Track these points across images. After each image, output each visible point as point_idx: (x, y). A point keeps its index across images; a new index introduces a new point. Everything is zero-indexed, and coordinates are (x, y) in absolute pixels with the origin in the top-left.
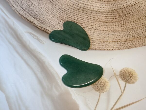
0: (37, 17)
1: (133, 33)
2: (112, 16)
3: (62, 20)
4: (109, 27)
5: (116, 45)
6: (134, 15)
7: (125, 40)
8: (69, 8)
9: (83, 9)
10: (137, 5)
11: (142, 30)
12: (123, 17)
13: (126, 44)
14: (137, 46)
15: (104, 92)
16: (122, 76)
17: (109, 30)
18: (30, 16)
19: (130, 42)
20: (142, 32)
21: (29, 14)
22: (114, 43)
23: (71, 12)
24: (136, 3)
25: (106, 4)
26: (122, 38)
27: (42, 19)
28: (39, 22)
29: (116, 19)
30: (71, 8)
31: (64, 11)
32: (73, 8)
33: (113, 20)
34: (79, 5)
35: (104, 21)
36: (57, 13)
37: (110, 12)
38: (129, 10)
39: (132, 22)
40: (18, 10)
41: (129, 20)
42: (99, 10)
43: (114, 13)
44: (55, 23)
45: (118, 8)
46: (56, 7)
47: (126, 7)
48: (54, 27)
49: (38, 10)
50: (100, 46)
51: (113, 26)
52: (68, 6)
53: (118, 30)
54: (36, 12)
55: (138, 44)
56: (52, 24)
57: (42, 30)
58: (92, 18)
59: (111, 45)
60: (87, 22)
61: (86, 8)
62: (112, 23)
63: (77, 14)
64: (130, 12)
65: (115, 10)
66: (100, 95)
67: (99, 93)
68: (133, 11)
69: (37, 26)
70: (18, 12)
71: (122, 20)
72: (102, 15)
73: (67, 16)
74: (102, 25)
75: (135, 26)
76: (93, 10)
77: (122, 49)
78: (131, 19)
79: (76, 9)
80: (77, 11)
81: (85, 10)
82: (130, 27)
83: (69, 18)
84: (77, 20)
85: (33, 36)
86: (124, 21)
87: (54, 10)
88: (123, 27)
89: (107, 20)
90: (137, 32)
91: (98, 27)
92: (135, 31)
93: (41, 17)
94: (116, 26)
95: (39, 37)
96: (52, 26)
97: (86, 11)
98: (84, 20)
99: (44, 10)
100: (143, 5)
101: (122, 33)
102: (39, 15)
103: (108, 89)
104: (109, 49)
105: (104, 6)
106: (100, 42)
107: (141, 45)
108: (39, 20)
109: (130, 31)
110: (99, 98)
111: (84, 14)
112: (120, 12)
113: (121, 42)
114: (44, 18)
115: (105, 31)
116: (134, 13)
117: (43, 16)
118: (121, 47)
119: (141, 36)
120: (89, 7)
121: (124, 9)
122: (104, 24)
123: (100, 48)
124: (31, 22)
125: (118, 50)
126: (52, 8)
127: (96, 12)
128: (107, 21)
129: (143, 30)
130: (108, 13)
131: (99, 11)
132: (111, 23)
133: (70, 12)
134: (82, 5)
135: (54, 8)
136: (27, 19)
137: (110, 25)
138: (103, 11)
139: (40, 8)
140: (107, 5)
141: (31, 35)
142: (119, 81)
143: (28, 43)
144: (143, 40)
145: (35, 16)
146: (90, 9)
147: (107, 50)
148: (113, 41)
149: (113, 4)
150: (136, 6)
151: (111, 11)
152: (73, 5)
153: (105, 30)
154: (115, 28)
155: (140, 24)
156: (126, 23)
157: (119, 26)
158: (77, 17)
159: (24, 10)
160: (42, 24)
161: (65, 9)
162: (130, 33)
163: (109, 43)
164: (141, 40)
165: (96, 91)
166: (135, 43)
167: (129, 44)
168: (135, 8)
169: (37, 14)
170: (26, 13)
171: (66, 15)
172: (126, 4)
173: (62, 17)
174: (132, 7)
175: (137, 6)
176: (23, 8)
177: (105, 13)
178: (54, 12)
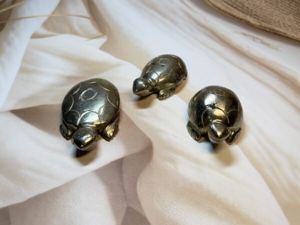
18: (236, 10)
21: (234, 7)
27: (261, 16)
28: (256, 20)
36: (289, 7)
54: (248, 6)
56: (284, 22)
57: (267, 31)
70: (211, 4)
85: (252, 38)
87: (284, 3)
93: (260, 13)
96: (285, 26)
108: (255, 17)
114: (266, 15)
117: (263, 12)
124: (240, 19)
136: (231, 15)
145: (246, 11)
160: (262, 23)
169: (250, 8)
170: (228, 6)
178: (285, 6)
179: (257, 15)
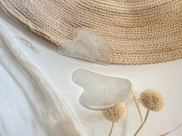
0: (33, 18)
1: (161, 42)
2: (134, 18)
3: (66, 22)
4: (129, 33)
5: (137, 58)
6: (163, 18)
7: (150, 52)
8: (76, 7)
9: (95, 8)
10: (167, 4)
11: (173, 39)
12: (149, 21)
13: (150, 57)
14: (165, 60)
15: (119, 122)
16: (144, 100)
17: (129, 38)
18: (22, 16)
19: (157, 54)
20: (173, 41)
21: (21, 13)
22: (135, 56)
23: (79, 11)
24: (167, 2)
25: (126, 3)
26: (146, 49)
27: (38, 21)
28: (34, 25)
29: (139, 23)
30: (78, 7)
31: (69, 10)
32: (81, 7)
33: (135, 25)
34: (89, 3)
35: (123, 25)
36: (59, 12)
37: (130, 13)
38: (156, 11)
39: (159, 28)
40: (6, 7)
41: (157, 24)
42: (116, 10)
43: (137, 15)
44: (56, 27)
45: (143, 8)
46: (58, 4)
47: (153, 7)
48: (55, 31)
49: (33, 9)
50: (116, 59)
51: (134, 32)
52: (75, 4)
53: (141, 37)
54: (31, 11)
55: (167, 58)
56: (53, 27)
57: (38, 35)
58: (107, 21)
59: (131, 58)
60: (100, 26)
61: (99, 7)
62: (134, 28)
63: (87, 14)
64: (159, 14)
65: (138, 10)
66: (113, 125)
67: (112, 123)
68: (161, 13)
69: (31, 30)
70: (6, 11)
71: (146, 24)
72: (120, 17)
73: (73, 16)
74: (119, 30)
75: (164, 33)
76: (108, 10)
77: (146, 64)
78: (159, 23)
79: (85, 9)
80: (87, 11)
81: (97, 10)
82: (157, 34)
83: (75, 20)
84: (86, 23)
85: (26, 43)
86: (149, 27)
87: (56, 9)
88: (148, 34)
89: (126, 23)
90: (166, 41)
91: (114, 33)
92: (164, 40)
93: (38, 18)
94: (139, 33)
95: (34, 44)
96: (52, 30)
97: (99, 11)
98: (96, 23)
99: (42, 8)
100: (176, 5)
101: (146, 43)
102: (35, 15)
103: (124, 118)
104: (128, 63)
105: (123, 5)
106: (116, 54)
107: (171, 59)
108: (35, 21)
109: (156, 40)
110: (111, 129)
111: (96, 15)
112: (145, 13)
113: (144, 54)
114: (42, 19)
115: (124, 39)
116: (164, 16)
117: (40, 17)
118: (144, 61)
119: (171, 47)
120: (103, 5)
121: (149, 10)
122: (123, 30)
123: (115, 62)
124: (23, 24)
125: (140, 64)
126: (53, 6)
127: (112, 13)
128: (127, 25)
129: (175, 39)
130: (128, 15)
131: (117, 12)
132: (132, 29)
133: (77, 11)
134: (93, 3)
135: (56, 6)
136: (19, 20)
137: (130, 31)
138: (122, 12)
139: (37, 6)
140: (128, 4)
141: (23, 41)
142: (139, 106)
143: (18, 53)
144: (174, 52)
145: (29, 17)
146: (104, 9)
147: (126, 64)
148: (134, 52)
149: (135, 3)
150: (166, 6)
151: (132, 12)
152: (81, 3)
153: (124, 37)
154: (137, 35)
155: (170, 30)
156: (152, 28)
157: (143, 32)
158: (86, 19)
159: (15, 8)
160: (38, 27)
161: (70, 7)
162: (157, 43)
163: (127, 55)
164: (172, 52)
165: (107, 119)
166: (162, 56)
167: (155, 57)
168: (165, 9)
169: (32, 13)
170: (18, 12)
171: (71, 16)
172: (153, 3)
173: (66, 18)
174: (161, 8)
175: (168, 6)
176: (13, 6)
177: (125, 15)
178: (56, 11)
179: (36, 19)
